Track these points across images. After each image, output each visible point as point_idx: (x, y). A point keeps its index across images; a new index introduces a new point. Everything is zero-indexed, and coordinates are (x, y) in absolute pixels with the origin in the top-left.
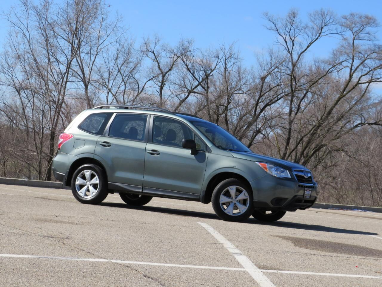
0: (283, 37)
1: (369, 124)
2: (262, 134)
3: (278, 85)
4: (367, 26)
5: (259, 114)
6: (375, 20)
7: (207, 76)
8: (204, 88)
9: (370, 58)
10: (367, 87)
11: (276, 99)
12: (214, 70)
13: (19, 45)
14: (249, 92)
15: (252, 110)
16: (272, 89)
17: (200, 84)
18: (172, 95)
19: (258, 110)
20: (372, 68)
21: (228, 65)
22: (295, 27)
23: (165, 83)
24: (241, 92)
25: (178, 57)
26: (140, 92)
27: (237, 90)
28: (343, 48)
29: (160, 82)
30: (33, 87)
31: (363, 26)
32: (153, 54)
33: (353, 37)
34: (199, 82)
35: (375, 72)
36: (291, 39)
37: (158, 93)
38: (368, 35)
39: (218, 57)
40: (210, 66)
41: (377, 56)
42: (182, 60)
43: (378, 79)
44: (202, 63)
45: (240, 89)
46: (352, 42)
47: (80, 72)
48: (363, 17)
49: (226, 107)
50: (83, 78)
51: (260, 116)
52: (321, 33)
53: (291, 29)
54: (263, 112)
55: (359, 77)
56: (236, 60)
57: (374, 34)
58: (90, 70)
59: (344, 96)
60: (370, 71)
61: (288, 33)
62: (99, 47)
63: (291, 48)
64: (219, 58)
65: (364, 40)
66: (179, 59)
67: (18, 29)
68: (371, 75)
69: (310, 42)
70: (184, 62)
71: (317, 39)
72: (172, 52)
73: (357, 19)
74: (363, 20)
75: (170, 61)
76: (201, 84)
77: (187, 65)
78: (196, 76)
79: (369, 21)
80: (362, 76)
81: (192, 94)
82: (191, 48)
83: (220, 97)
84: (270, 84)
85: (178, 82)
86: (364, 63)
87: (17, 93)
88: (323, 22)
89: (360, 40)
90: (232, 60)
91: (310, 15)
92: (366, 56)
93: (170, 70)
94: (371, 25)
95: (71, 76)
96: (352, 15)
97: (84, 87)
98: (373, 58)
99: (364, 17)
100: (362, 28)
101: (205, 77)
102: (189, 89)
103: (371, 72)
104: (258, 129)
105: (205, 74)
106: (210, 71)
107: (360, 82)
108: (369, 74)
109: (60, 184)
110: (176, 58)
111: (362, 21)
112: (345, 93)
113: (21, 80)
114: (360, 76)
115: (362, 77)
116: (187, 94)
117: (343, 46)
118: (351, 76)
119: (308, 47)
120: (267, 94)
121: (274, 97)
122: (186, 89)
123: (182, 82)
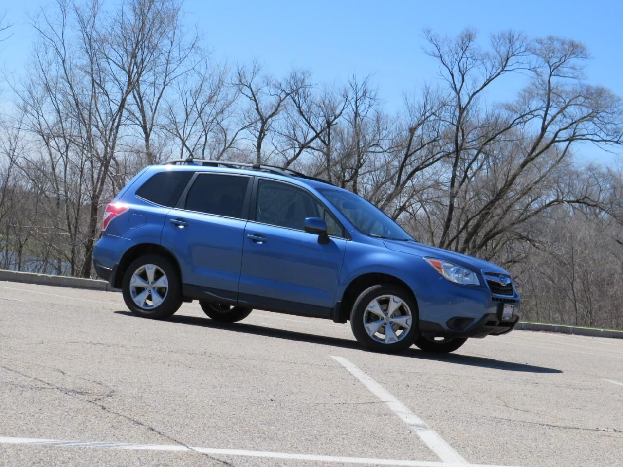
0: (448, 68)
1: (568, 202)
2: (407, 211)
3: (434, 140)
4: (571, 57)
5: (405, 182)
6: (583, 49)
7: (329, 124)
8: (323, 141)
9: (575, 105)
10: (568, 146)
11: (431, 160)
12: (339, 115)
13: (50, 64)
14: (392, 150)
15: (394, 175)
16: (425, 145)
17: (318, 135)
18: (276, 152)
19: (404, 177)
20: (576, 119)
21: (361, 109)
22: (469, 56)
23: (266, 133)
24: (378, 149)
25: (287, 95)
26: (227, 146)
27: (373, 145)
28: (535, 87)
29: (258, 131)
30: (67, 135)
31: (565, 56)
32: (249, 90)
33: (549, 72)
34: (316, 132)
35: (580, 125)
36: (460, 71)
37: (254, 147)
38: (573, 70)
39: (346, 97)
40: (333, 109)
41: (584, 102)
42: (293, 99)
43: (584, 135)
44: (322, 105)
45: (377, 145)
46: (548, 79)
47: (138, 114)
48: (566, 42)
49: (357, 172)
50: (142, 122)
51: (407, 185)
52: (505, 66)
53: (462, 58)
54: (411, 178)
55: (555, 132)
56: (373, 102)
57: (582, 69)
58: (154, 111)
59: (533, 159)
60: (572, 123)
61: (457, 63)
62: (167, 77)
63: (460, 85)
64: (348, 98)
65: (566, 77)
66: (288, 97)
67: (49, 40)
68: (573, 130)
69: (488, 78)
70: (295, 102)
71: (499, 74)
72: (279, 86)
73: (557, 45)
74: (566, 47)
75: (274, 100)
76: (320, 135)
77: (299, 107)
78: (313, 124)
79: (574, 49)
80: (560, 130)
81: (304, 149)
82: (307, 82)
83: (348, 155)
84: (422, 138)
85: (285, 131)
86: (564, 111)
87: (44, 143)
88: (510, 50)
89: (561, 76)
90: (367, 100)
91: (493, 36)
92: (567, 101)
93: (274, 114)
94: (577, 55)
95: (125, 119)
96: (551, 39)
97: (144, 136)
98: (578, 105)
99: (569, 44)
100: (563, 59)
101: (326, 125)
102: (302, 142)
103: (574, 125)
104: (401, 204)
105: (327, 121)
106: (333, 118)
107: (557, 139)
108: (570, 127)
109: (104, 283)
110: (283, 95)
111: (565, 49)
112: (534, 154)
113: (52, 124)
114: (557, 130)
115: (561, 132)
116: (297, 150)
117: (534, 84)
118: (544, 129)
119: (485, 85)
120: (418, 152)
121: (429, 157)
122: (297, 143)
123: (292, 132)
